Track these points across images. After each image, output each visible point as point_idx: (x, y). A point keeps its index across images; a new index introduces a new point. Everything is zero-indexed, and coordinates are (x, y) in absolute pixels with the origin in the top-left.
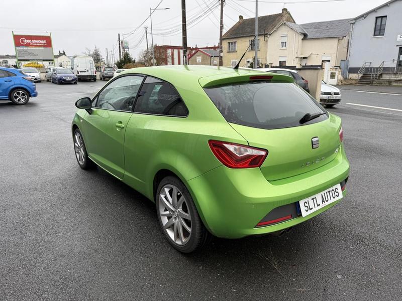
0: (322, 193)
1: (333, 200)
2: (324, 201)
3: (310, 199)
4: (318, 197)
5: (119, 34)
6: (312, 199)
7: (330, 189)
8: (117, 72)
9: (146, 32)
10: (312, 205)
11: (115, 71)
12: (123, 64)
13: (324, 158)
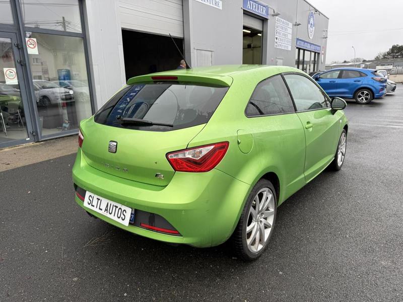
0: (110, 202)
1: (116, 218)
2: (107, 210)
3: (96, 197)
4: (104, 202)
6: (97, 199)
7: (119, 206)
10: (95, 203)
13: (127, 170)
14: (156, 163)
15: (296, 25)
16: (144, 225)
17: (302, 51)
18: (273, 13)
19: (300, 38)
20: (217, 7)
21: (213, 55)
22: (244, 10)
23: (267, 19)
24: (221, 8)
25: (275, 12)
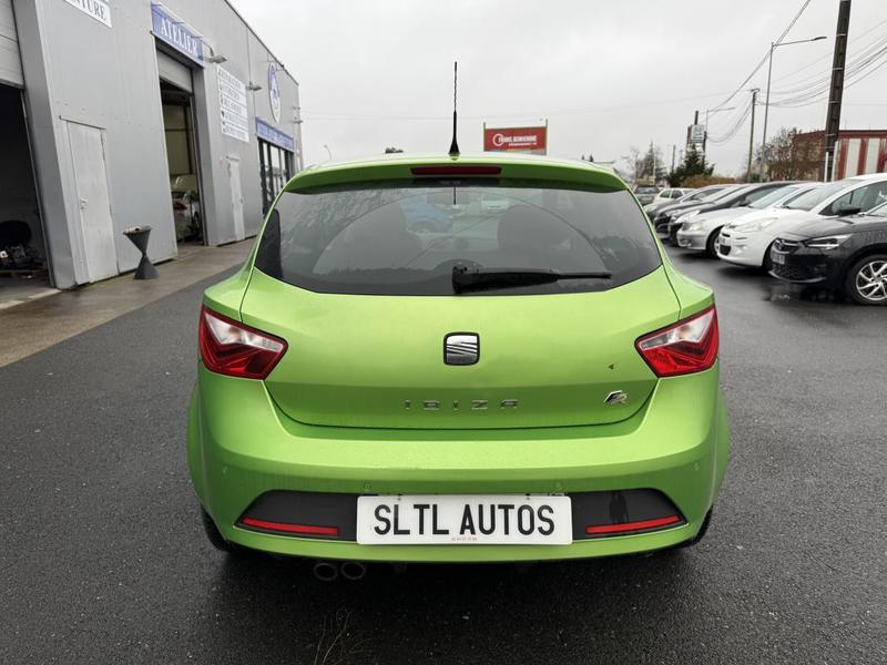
2: (471, 528)
5: (697, 113)
6: (416, 506)
7: (518, 501)
8: (662, 196)
9: (754, 100)
10: (408, 522)
11: (658, 192)
12: (681, 178)
13: (515, 404)
14: (611, 367)
15: (251, 89)
16: (598, 530)
17: (265, 146)
18: (210, 57)
19: (262, 119)
20: (99, 19)
21: (105, 137)
22: (157, 38)
23: (201, 68)
24: (108, 23)
25: (216, 55)
